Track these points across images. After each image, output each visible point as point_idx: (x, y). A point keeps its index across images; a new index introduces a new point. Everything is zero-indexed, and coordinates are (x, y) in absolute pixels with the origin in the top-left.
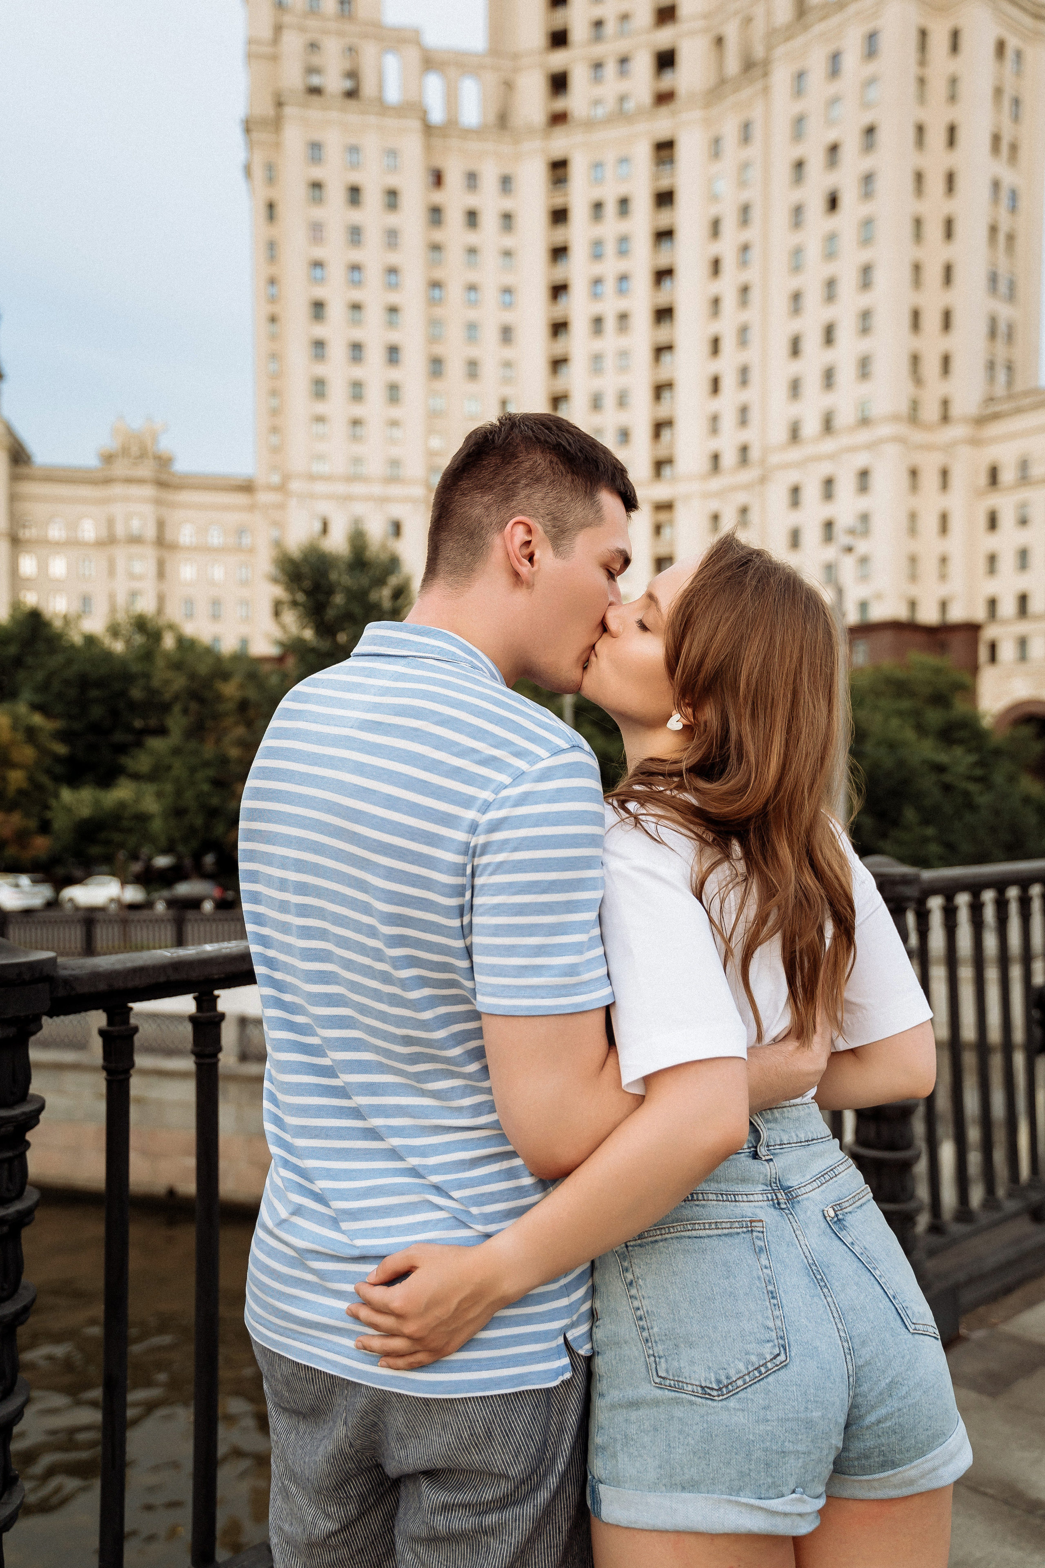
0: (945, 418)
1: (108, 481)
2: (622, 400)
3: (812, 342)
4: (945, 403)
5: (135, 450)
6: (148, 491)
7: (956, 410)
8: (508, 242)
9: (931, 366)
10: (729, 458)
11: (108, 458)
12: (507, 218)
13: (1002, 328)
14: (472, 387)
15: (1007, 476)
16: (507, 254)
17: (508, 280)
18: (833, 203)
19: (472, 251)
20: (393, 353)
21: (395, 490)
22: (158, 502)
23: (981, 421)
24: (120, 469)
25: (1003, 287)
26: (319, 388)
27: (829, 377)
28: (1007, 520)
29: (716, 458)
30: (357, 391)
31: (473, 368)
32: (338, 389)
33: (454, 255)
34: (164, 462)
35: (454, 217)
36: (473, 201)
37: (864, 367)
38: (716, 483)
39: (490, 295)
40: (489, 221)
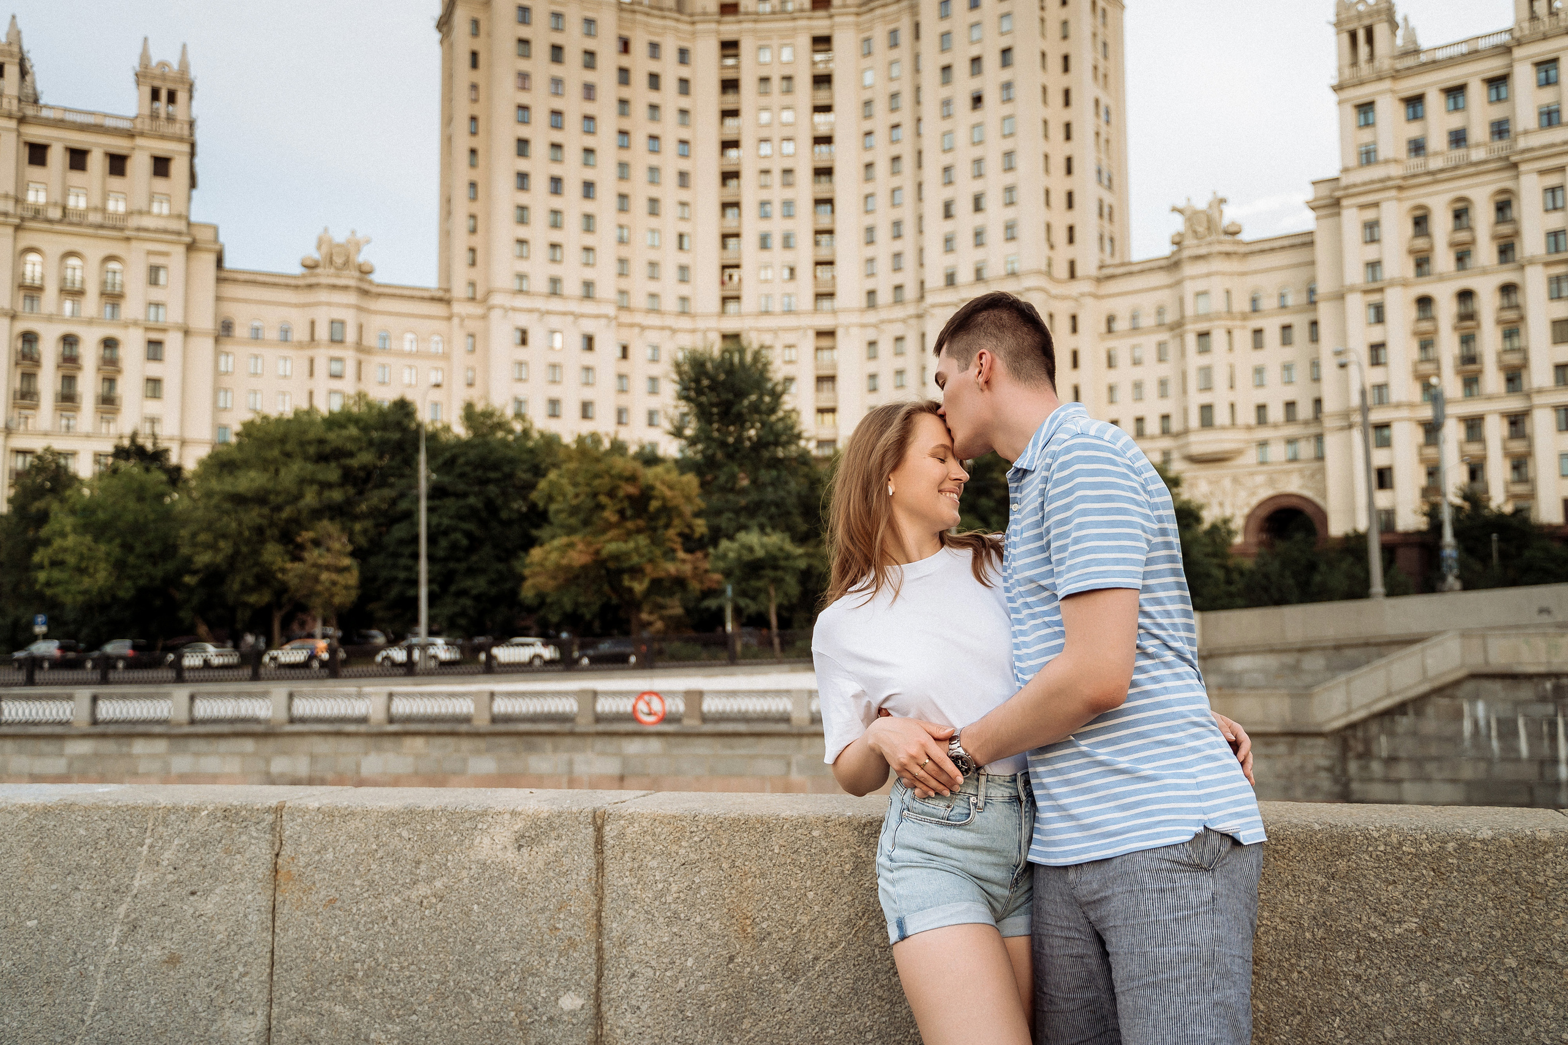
0: (1072, 275)
1: (310, 286)
2: (787, 242)
3: (963, 207)
4: (1072, 264)
5: (339, 260)
6: (352, 298)
7: (1079, 271)
8: (684, 102)
9: (1060, 236)
10: (885, 296)
11: (311, 267)
12: (684, 85)
13: (1106, 210)
14: (654, 222)
15: (1120, 325)
16: (684, 112)
17: (685, 134)
18: (977, 100)
19: (654, 107)
20: (588, 188)
21: (588, 308)
22: (359, 309)
23: (1099, 280)
24: (325, 276)
25: (1105, 182)
26: (522, 214)
27: (979, 236)
28: (1123, 359)
29: (871, 293)
30: (556, 218)
31: (654, 205)
32: (539, 217)
33: (639, 109)
34: (365, 272)
35: (639, 79)
36: (654, 67)
37: (1010, 232)
38: (871, 317)
39: (669, 145)
40: (669, 83)
